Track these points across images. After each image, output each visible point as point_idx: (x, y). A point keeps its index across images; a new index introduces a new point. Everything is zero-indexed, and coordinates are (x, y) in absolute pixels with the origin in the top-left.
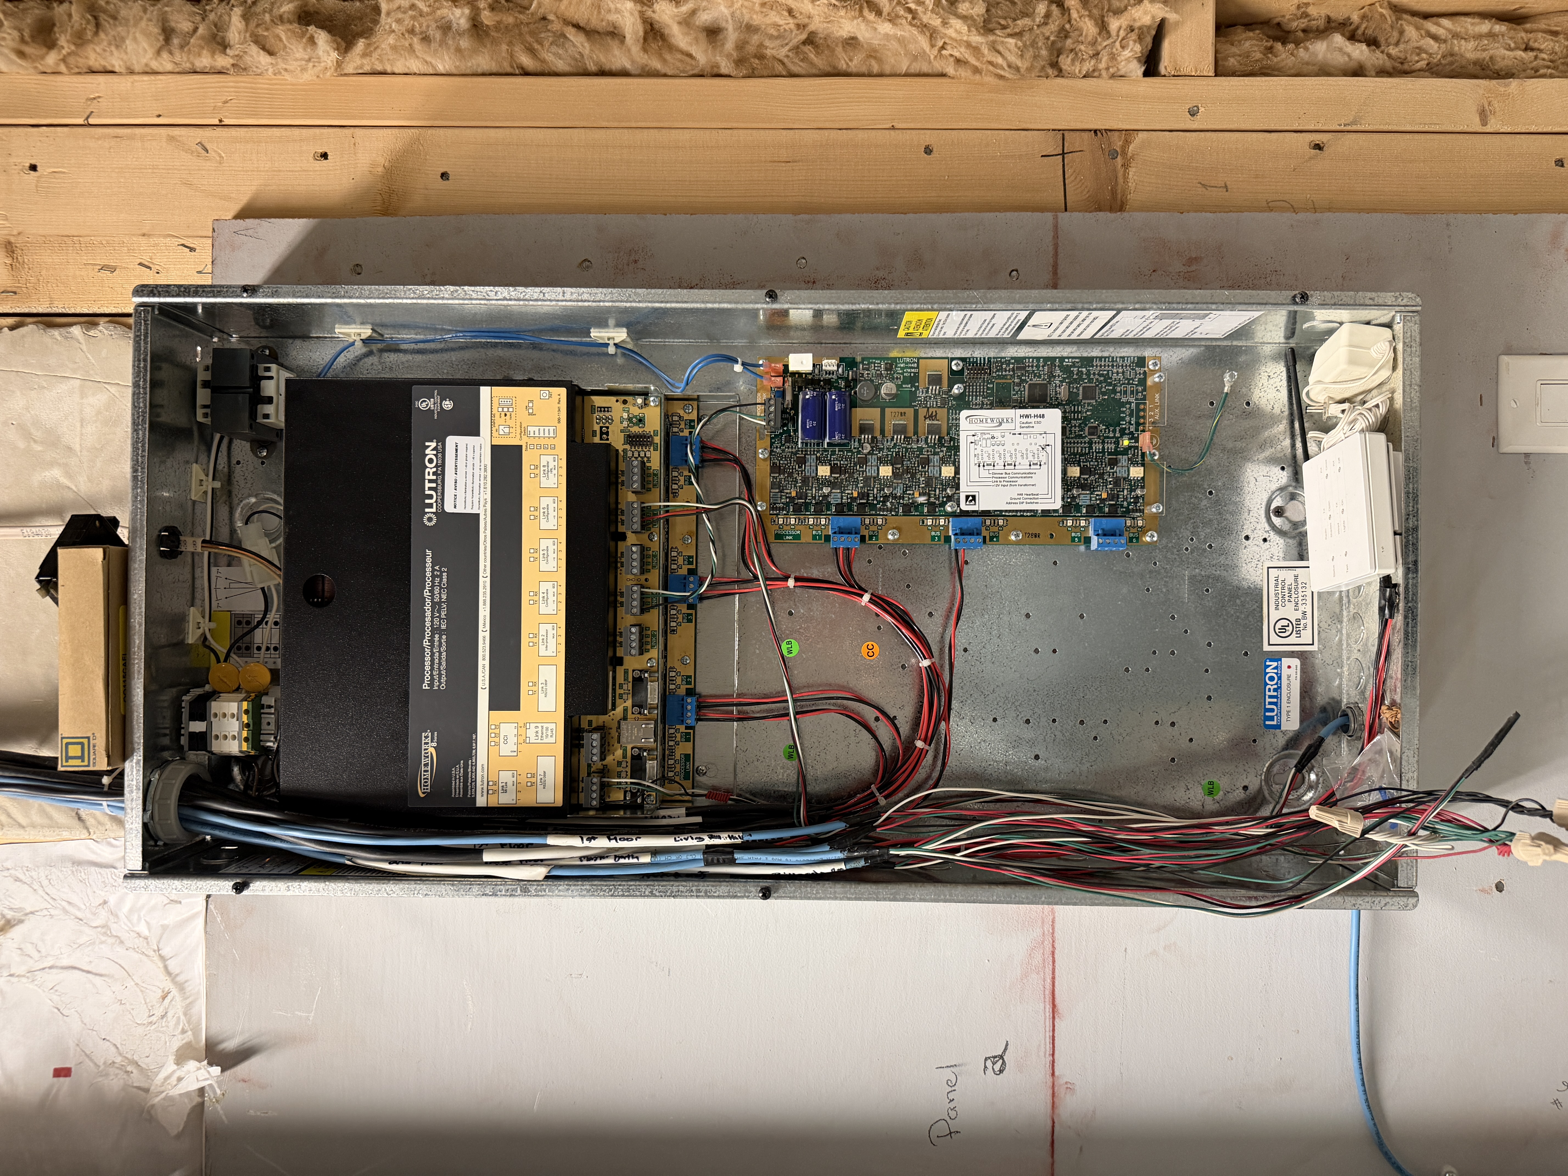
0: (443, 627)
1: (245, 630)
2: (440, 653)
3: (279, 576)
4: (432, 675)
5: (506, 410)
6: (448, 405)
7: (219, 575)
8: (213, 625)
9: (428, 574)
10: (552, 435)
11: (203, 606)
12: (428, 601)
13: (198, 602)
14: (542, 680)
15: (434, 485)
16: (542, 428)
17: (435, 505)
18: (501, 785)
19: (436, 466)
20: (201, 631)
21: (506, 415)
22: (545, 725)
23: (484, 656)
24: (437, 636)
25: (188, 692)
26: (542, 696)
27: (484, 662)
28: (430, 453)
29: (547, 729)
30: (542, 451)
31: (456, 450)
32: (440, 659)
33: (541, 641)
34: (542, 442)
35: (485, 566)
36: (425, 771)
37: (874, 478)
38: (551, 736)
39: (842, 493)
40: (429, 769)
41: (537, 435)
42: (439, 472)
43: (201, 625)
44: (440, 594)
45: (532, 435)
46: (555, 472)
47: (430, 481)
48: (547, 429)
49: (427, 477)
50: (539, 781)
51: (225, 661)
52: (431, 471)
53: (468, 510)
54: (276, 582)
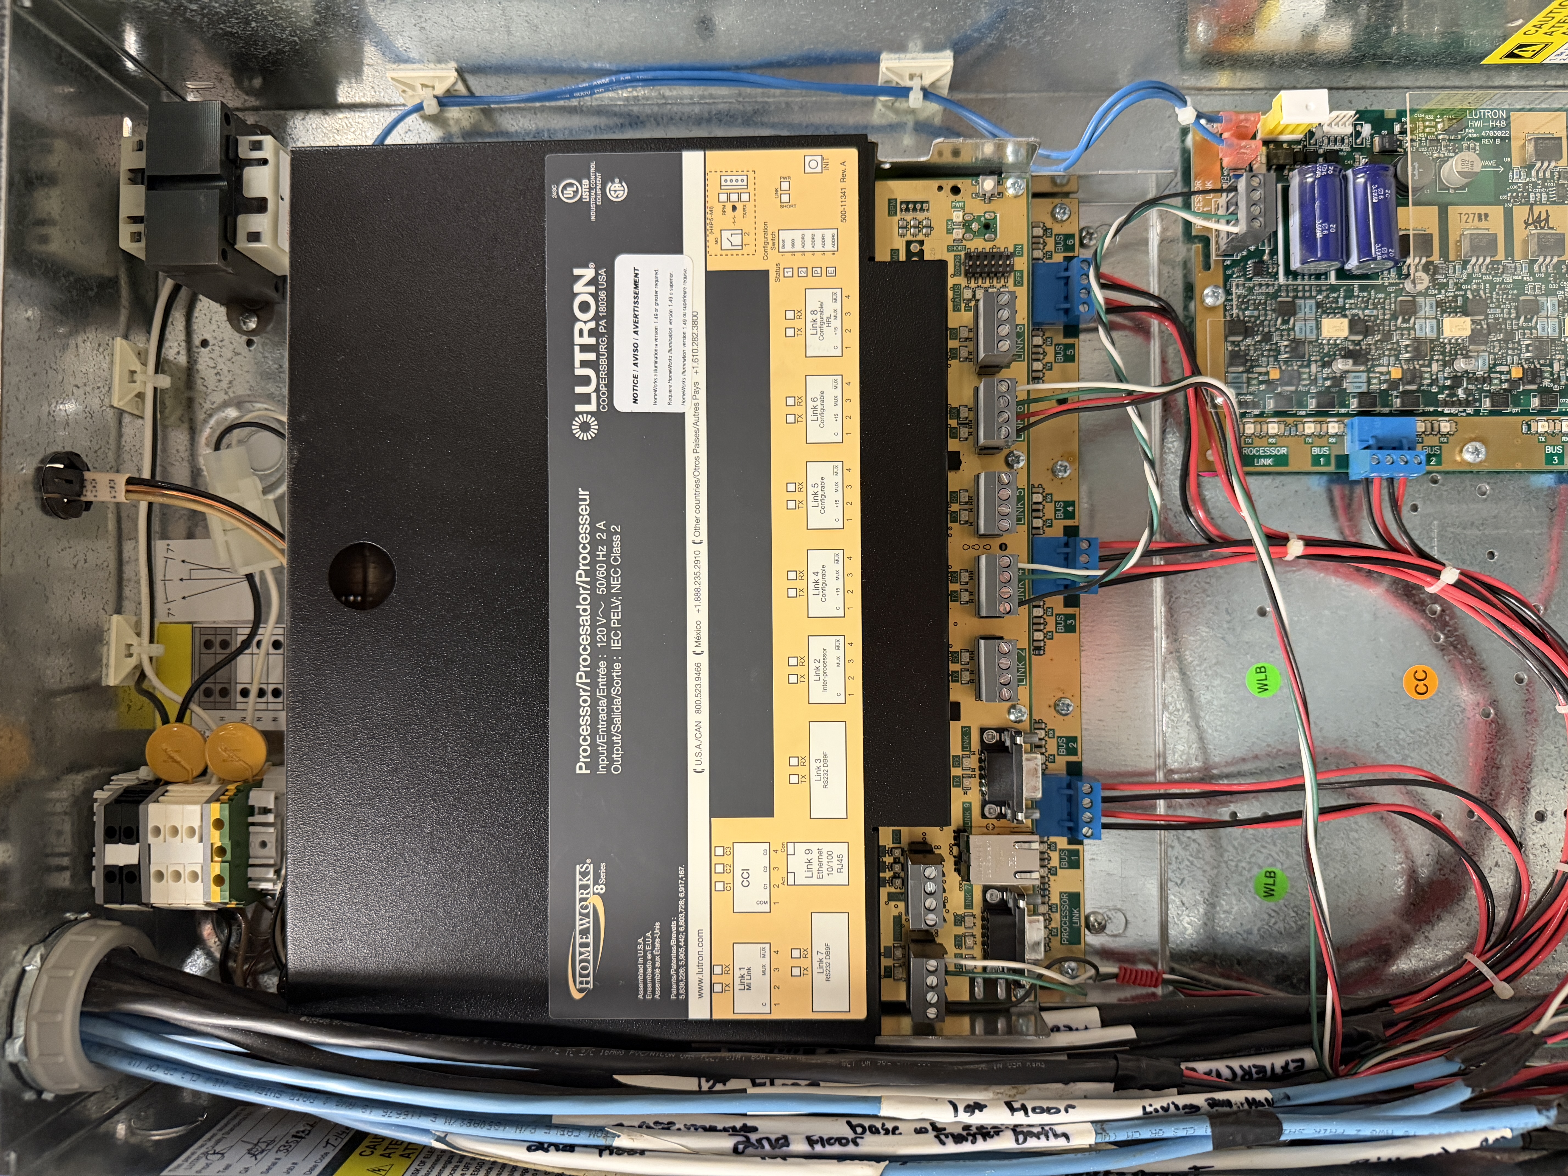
0: (616, 646)
1: (220, 658)
2: (610, 699)
3: (282, 551)
4: (593, 745)
5: (734, 197)
6: (618, 191)
7: (170, 555)
8: (156, 650)
9: (584, 539)
10: (829, 246)
11: (138, 614)
12: (584, 593)
13: (128, 605)
14: (816, 754)
15: (592, 356)
16: (808, 234)
17: (594, 397)
18: (738, 973)
19: (596, 318)
20: (132, 662)
21: (734, 208)
22: (826, 847)
23: (698, 704)
24: (603, 665)
25: (108, 781)
26: (817, 786)
27: (698, 717)
28: (582, 291)
29: (830, 854)
30: (810, 281)
31: (636, 284)
32: (610, 711)
33: (812, 672)
34: (810, 261)
35: (698, 520)
36: (582, 945)
37: (1432, 341)
38: (839, 871)
39: (1368, 371)
40: (590, 939)
41: (798, 247)
42: (602, 330)
43: (135, 650)
44: (608, 577)
45: (788, 247)
46: (837, 323)
47: (584, 348)
48: (818, 234)
49: (578, 340)
50: (816, 965)
51: (180, 719)
52: (586, 328)
53: (662, 407)
54: (275, 564)
